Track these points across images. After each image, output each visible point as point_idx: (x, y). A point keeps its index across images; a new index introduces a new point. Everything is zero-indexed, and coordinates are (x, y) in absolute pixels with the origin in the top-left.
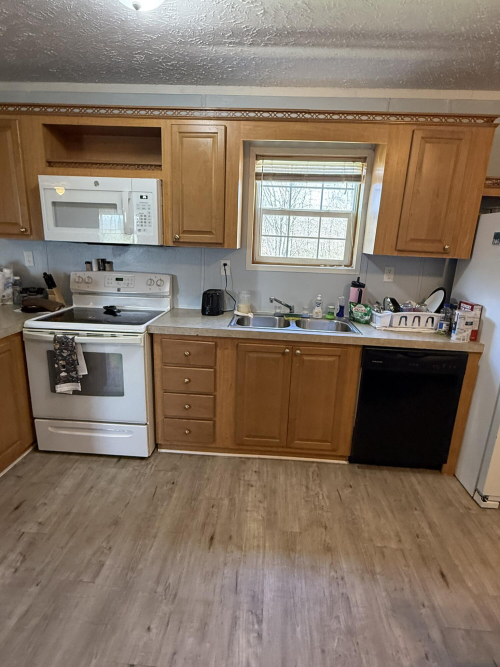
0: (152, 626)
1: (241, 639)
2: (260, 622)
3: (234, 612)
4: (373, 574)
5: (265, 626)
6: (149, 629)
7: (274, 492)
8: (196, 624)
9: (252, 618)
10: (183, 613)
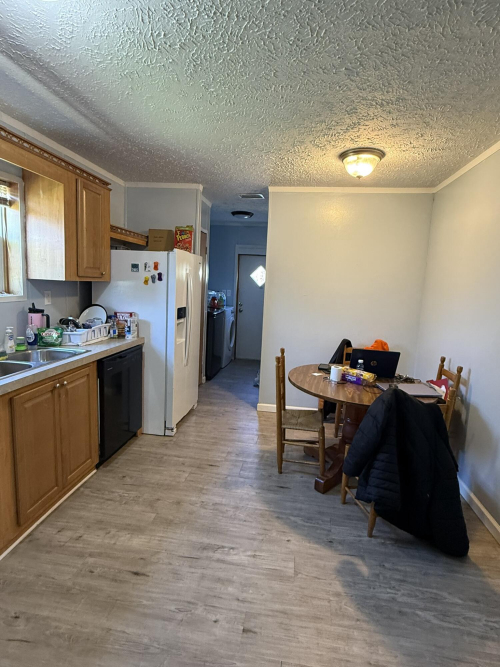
0: (214, 619)
1: (234, 558)
2: (223, 547)
3: (214, 561)
4: (202, 489)
5: (226, 545)
6: (215, 622)
7: (100, 522)
8: (219, 585)
9: (219, 551)
10: (207, 595)
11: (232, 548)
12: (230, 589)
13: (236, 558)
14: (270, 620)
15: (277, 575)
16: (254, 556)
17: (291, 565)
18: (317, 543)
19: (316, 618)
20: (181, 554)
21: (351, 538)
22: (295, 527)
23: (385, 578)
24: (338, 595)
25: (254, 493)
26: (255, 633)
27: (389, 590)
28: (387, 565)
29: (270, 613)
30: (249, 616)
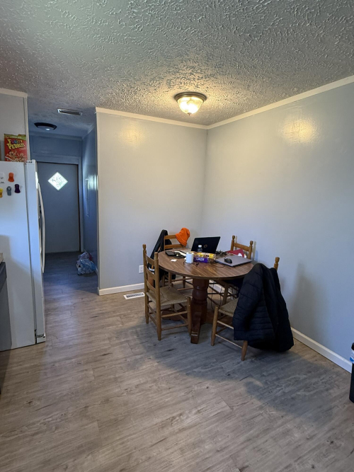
2: (174, 418)
3: (177, 433)
4: (116, 379)
5: (174, 415)
8: (197, 450)
9: (174, 422)
10: (197, 463)
11: (181, 415)
12: (208, 446)
13: (189, 421)
14: (246, 451)
15: (223, 417)
16: (199, 412)
17: (224, 404)
18: (223, 380)
19: (266, 431)
20: (150, 444)
21: (236, 367)
22: (203, 375)
23: (270, 382)
24: (261, 408)
25: (156, 364)
26: (247, 467)
27: (278, 389)
28: (265, 374)
29: (243, 446)
30: (234, 457)
